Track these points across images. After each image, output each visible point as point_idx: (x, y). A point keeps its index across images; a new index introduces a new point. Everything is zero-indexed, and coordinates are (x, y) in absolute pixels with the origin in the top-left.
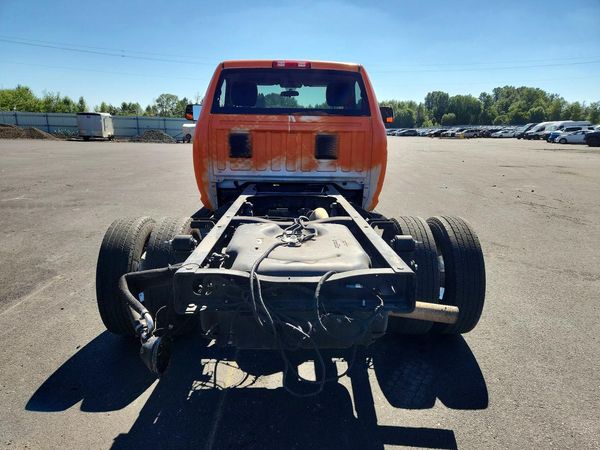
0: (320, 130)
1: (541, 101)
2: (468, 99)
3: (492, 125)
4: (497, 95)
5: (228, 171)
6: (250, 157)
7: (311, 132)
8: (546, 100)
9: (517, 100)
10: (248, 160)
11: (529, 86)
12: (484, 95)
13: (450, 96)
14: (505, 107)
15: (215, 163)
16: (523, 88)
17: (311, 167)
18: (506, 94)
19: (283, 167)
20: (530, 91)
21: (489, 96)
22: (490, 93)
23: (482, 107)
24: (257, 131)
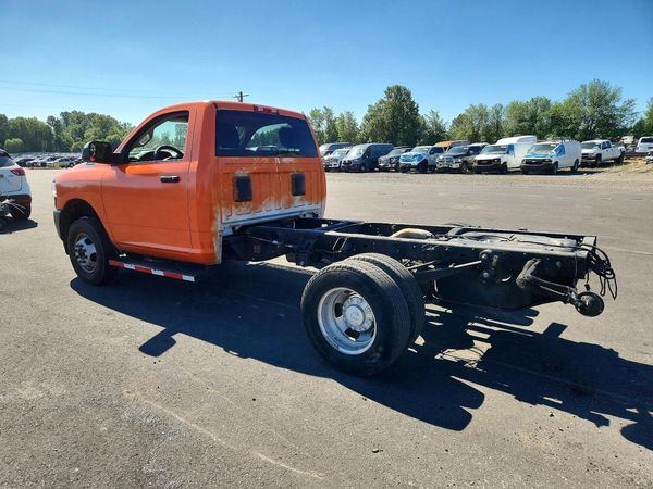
0: (294, 170)
1: (115, 128)
2: (34, 122)
3: (69, 152)
4: (66, 120)
5: (234, 218)
6: (250, 200)
7: (288, 172)
8: (120, 129)
9: (91, 127)
10: (248, 203)
11: (99, 113)
12: (51, 119)
13: (9, 118)
14: (80, 134)
15: (223, 209)
16: (93, 115)
17: (290, 203)
18: (78, 120)
19: (273, 207)
20: (101, 118)
21: (59, 121)
22: (58, 116)
23: (53, 132)
24: (255, 173)
